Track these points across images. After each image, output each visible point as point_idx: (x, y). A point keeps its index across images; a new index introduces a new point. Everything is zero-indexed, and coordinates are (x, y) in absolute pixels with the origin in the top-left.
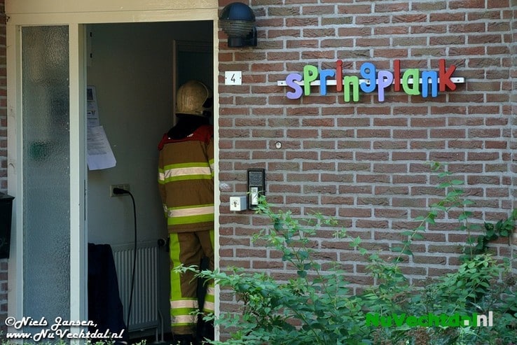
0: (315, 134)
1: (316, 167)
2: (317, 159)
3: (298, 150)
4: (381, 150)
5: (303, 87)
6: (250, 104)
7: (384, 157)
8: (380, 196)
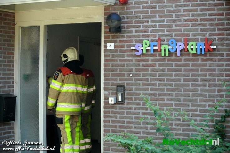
0: (147, 70)
1: (148, 85)
2: (148, 81)
3: (140, 77)
4: (178, 77)
5: (142, 50)
6: (118, 57)
7: (179, 80)
8: (177, 98)
